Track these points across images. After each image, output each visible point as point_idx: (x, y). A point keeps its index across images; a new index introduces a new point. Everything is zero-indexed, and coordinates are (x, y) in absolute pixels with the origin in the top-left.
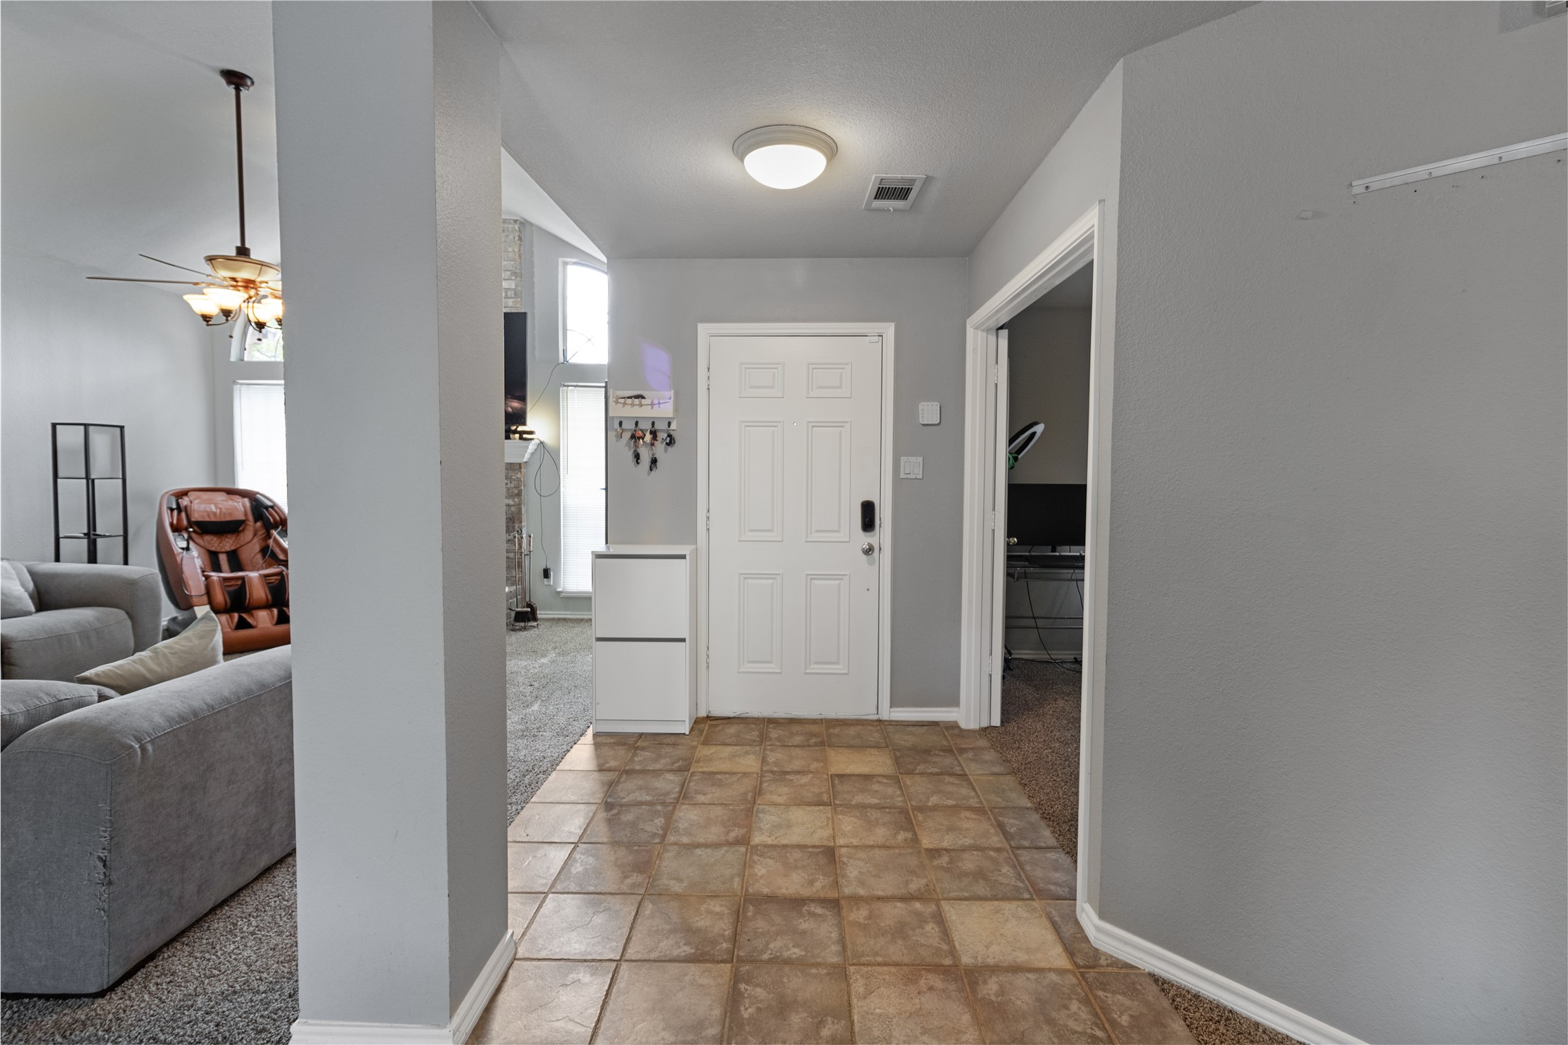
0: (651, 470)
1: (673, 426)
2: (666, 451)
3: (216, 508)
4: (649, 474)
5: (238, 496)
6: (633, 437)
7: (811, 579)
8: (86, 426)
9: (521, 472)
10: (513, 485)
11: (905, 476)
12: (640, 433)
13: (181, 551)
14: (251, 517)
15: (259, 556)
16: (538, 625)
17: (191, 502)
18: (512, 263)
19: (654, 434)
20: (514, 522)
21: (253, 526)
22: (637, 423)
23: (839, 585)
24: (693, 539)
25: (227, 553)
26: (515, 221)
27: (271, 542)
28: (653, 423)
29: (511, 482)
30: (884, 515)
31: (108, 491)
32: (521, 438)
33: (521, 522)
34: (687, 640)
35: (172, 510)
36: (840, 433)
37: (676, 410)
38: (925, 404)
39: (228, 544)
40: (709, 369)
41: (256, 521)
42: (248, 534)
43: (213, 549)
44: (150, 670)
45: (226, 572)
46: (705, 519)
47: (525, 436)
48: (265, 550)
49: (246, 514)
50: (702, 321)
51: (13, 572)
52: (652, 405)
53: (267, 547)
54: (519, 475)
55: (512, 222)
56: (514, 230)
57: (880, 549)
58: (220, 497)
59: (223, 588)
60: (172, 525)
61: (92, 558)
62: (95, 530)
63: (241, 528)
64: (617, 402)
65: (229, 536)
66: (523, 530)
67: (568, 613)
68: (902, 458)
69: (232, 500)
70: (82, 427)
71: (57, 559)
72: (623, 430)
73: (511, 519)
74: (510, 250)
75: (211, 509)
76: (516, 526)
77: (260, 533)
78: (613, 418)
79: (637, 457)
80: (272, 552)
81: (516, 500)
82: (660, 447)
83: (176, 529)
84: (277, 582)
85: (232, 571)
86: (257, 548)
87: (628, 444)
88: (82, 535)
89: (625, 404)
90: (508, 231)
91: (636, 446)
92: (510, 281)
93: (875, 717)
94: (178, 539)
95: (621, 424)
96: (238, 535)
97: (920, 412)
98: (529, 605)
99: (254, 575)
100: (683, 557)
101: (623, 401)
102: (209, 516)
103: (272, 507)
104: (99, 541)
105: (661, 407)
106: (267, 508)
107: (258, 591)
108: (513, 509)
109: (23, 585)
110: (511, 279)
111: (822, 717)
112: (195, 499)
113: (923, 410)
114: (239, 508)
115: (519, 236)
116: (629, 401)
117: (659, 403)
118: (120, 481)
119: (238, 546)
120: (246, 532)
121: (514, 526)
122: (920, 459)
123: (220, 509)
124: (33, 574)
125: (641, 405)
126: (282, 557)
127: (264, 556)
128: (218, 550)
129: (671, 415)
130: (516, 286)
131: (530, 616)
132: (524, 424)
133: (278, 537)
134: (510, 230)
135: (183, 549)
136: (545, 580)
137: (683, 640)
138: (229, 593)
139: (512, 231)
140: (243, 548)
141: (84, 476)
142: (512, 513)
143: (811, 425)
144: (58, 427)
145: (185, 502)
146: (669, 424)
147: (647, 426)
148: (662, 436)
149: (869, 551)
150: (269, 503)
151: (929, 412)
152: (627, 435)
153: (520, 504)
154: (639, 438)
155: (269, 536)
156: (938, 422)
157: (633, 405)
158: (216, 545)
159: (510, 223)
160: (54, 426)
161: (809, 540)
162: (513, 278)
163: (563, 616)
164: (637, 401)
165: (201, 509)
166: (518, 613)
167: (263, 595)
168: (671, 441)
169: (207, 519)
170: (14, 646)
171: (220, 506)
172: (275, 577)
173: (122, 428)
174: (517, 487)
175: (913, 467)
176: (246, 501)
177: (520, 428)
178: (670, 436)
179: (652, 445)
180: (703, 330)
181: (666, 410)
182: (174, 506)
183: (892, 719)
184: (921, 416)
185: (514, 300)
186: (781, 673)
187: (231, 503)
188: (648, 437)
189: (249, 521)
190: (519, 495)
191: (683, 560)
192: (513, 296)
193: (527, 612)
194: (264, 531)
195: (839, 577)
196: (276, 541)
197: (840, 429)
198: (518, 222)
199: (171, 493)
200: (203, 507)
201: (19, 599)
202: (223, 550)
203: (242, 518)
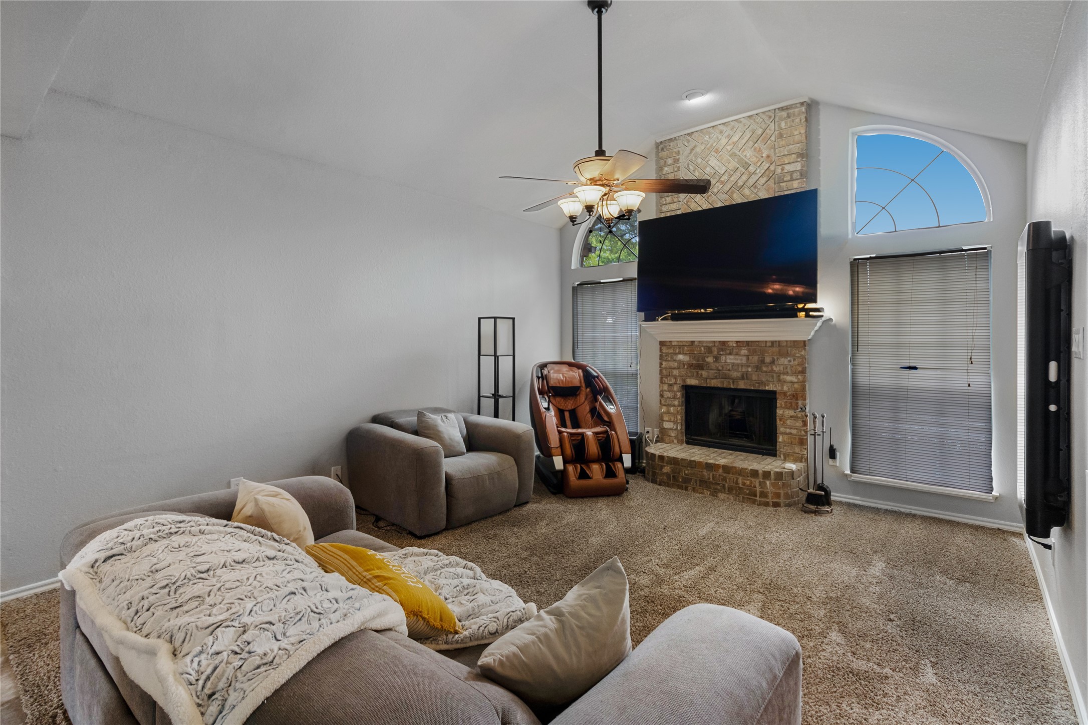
3: (563, 376)
5: (575, 368)
8: (495, 318)
9: (805, 349)
10: (796, 363)
13: (544, 410)
14: (583, 385)
15: (589, 415)
16: (832, 510)
17: (549, 372)
18: (798, 145)
20: (797, 399)
21: (585, 391)
25: (569, 411)
26: (802, 104)
27: (597, 405)
29: (794, 360)
32: (807, 316)
33: (805, 399)
35: (539, 378)
39: (569, 404)
41: (586, 388)
42: (582, 397)
43: (561, 408)
44: (557, 657)
45: (569, 428)
47: (811, 313)
48: (593, 411)
49: (580, 382)
51: (457, 422)
53: (595, 408)
54: (803, 353)
55: (798, 105)
56: (800, 113)
58: (565, 368)
59: (571, 441)
60: (539, 389)
61: (496, 415)
62: (498, 392)
63: (578, 393)
65: (571, 398)
66: (807, 407)
67: (858, 498)
69: (572, 371)
70: (493, 319)
71: (479, 413)
73: (794, 396)
74: (796, 133)
75: (560, 377)
76: (800, 403)
77: (589, 397)
80: (599, 413)
81: (800, 377)
83: (541, 393)
84: (604, 439)
85: (573, 428)
86: (588, 408)
88: (491, 395)
90: (794, 115)
92: (796, 164)
94: (542, 401)
96: (576, 398)
98: (821, 487)
99: (589, 433)
102: (559, 383)
103: (597, 377)
104: (500, 400)
106: (594, 377)
107: (593, 448)
108: (796, 386)
109: (461, 432)
112: (551, 370)
114: (577, 377)
115: (806, 117)
118: (512, 357)
119: (576, 406)
120: (581, 396)
121: (797, 403)
123: (566, 377)
124: (466, 422)
126: (606, 419)
127: (592, 417)
128: (564, 408)
130: (802, 167)
131: (824, 500)
132: (814, 301)
133: (602, 401)
134: (796, 113)
135: (545, 408)
136: (830, 460)
138: (573, 445)
140: (578, 408)
141: (493, 354)
142: (796, 390)
144: (481, 320)
145: (545, 372)
150: (596, 375)
153: (804, 381)
155: (596, 400)
158: (563, 404)
159: (796, 107)
160: (479, 319)
162: (799, 160)
163: (851, 501)
165: (555, 377)
166: (810, 495)
167: (596, 451)
169: (558, 385)
170: (454, 482)
171: (565, 375)
172: (601, 435)
173: (513, 319)
174: (802, 364)
176: (580, 371)
177: (810, 306)
182: (540, 376)
185: (799, 181)
187: (571, 373)
189: (582, 387)
190: (803, 372)
192: (798, 177)
193: (821, 496)
194: (592, 395)
196: (601, 404)
198: (805, 104)
199: (537, 365)
200: (555, 375)
201: (458, 443)
202: (567, 409)
203: (578, 385)
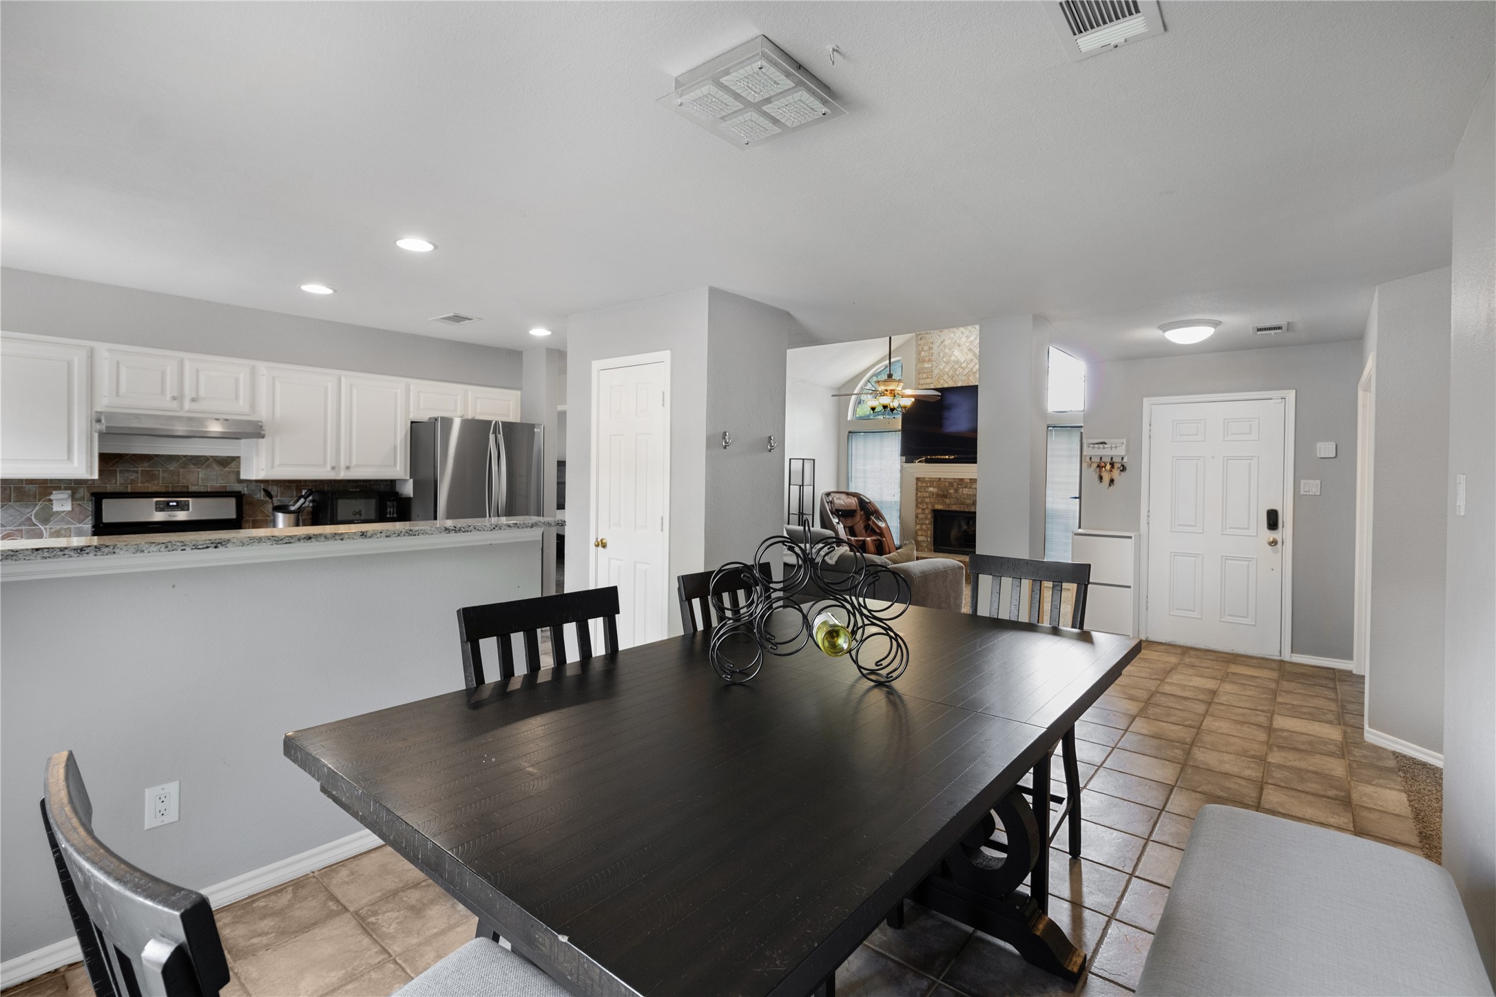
0: (1110, 485)
1: (1125, 460)
2: (1120, 475)
3: (844, 501)
4: (1108, 488)
5: (851, 496)
6: (1098, 466)
7: (1226, 559)
8: (803, 459)
11: (1305, 493)
12: (1103, 464)
14: (859, 509)
15: (864, 530)
17: (833, 499)
19: (1112, 465)
21: (860, 514)
22: (1101, 458)
23: (1248, 565)
24: (1137, 528)
25: (849, 527)
27: (871, 523)
28: (1112, 458)
30: (1286, 518)
31: (808, 490)
34: (1132, 587)
35: (827, 502)
36: (1250, 464)
37: (1127, 450)
38: (1322, 443)
39: (851, 521)
40: (1150, 425)
41: (861, 511)
42: (858, 518)
43: (848, 524)
46: (1146, 517)
48: (867, 527)
49: (856, 506)
50: (1146, 396)
52: (1111, 448)
53: (869, 525)
57: (1283, 542)
58: (844, 496)
60: (829, 510)
62: (802, 511)
63: (856, 513)
64: (1088, 447)
65: (852, 517)
68: (1302, 481)
70: (801, 460)
71: (789, 524)
72: (1092, 462)
75: (842, 502)
77: (865, 517)
78: (1086, 456)
79: (1101, 478)
80: (872, 528)
82: (1116, 473)
83: (832, 513)
86: (862, 526)
87: (1095, 471)
88: (797, 513)
89: (1094, 447)
91: (1100, 471)
93: (1279, 658)
94: (834, 518)
95: (1091, 459)
96: (855, 517)
97: (1318, 449)
99: (868, 538)
100: (1130, 537)
101: (1092, 446)
102: (842, 506)
103: (870, 503)
104: (804, 516)
105: (1118, 450)
106: (867, 503)
111: (1233, 652)
112: (834, 497)
113: (1320, 448)
114: (853, 502)
116: (1097, 446)
117: (1116, 447)
118: (812, 487)
119: (854, 524)
120: (857, 516)
122: (1318, 482)
123: (846, 502)
125: (1104, 448)
126: (879, 531)
127: (869, 529)
129: (1124, 454)
133: (875, 519)
135: (837, 523)
137: (1129, 587)
140: (856, 525)
141: (800, 484)
143: (1226, 458)
144: (792, 460)
145: (831, 498)
146: (1123, 459)
147: (1108, 460)
148: (1116, 466)
149: (1274, 543)
150: (868, 501)
151: (1326, 449)
152: (1095, 465)
154: (1102, 467)
155: (869, 519)
156: (1334, 455)
157: (1099, 448)
158: (847, 521)
160: (790, 459)
161: (1224, 533)
164: (1101, 446)
167: (873, 549)
168: (1123, 469)
172: (877, 539)
173: (814, 460)
175: (1311, 487)
176: (855, 498)
178: (1123, 466)
179: (1111, 471)
180: (1147, 401)
181: (1121, 451)
182: (827, 500)
183: (1292, 661)
184: (1318, 452)
186: (1201, 619)
187: (849, 499)
188: (1108, 467)
191: (1130, 540)
194: (867, 516)
195: (1249, 559)
196: (874, 522)
197: (1250, 461)
199: (825, 493)
200: (838, 501)
203: (855, 508)
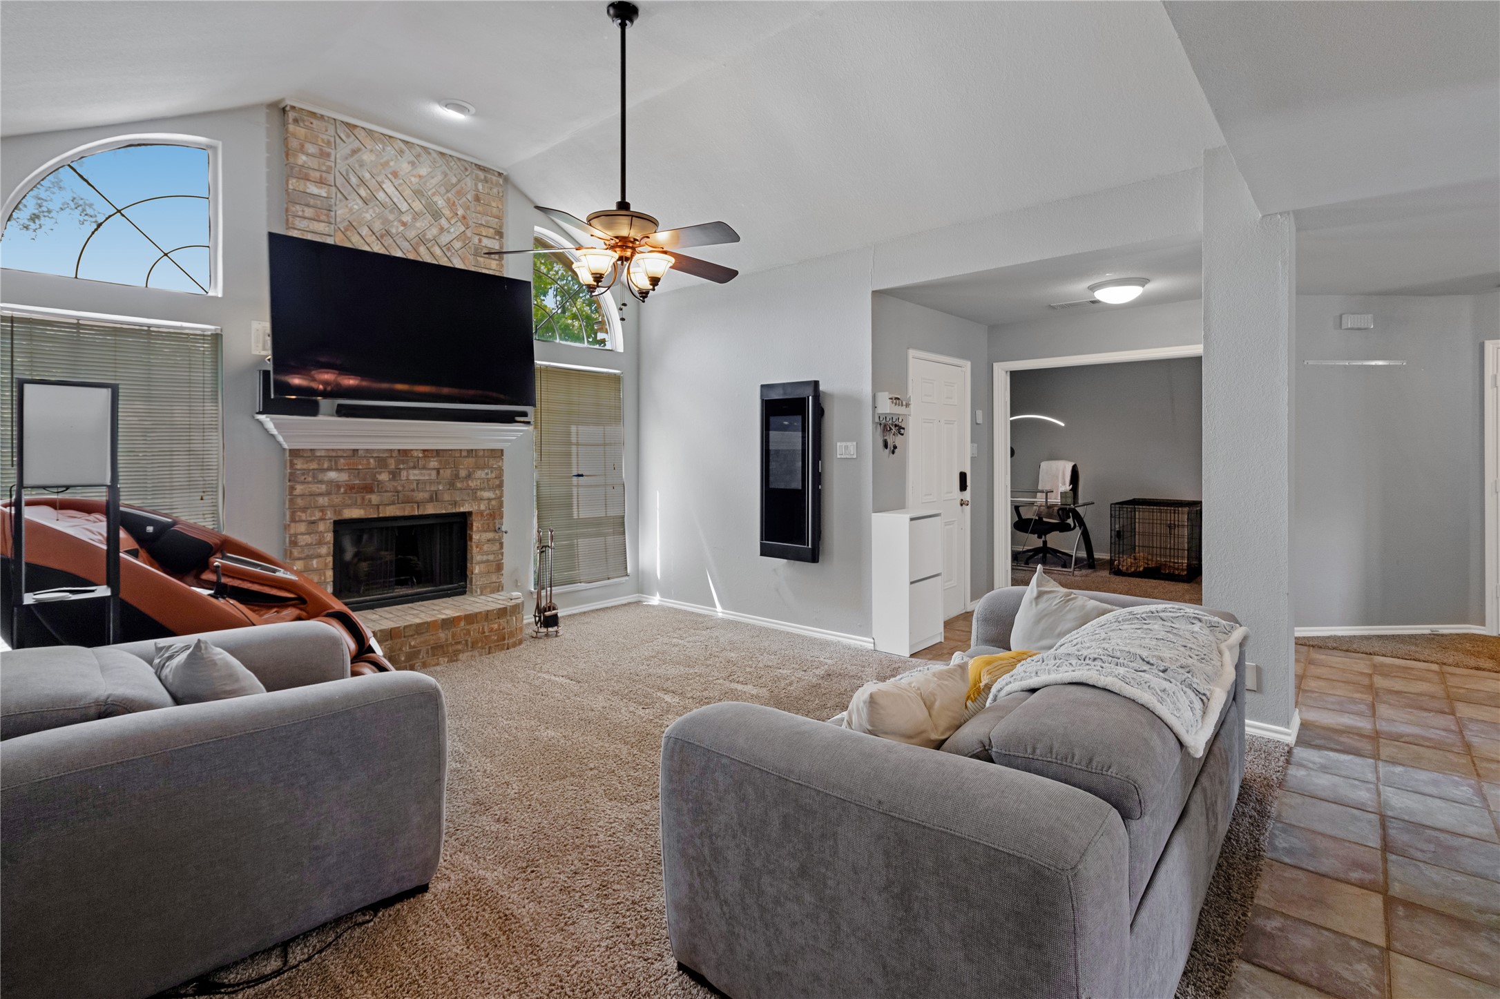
0: (892, 453)
6: (885, 429)
9: (502, 459)
10: (494, 475)
16: (563, 628)
18: (497, 220)
20: (494, 518)
29: (492, 472)
30: (969, 480)
33: (502, 517)
50: (910, 347)
54: (500, 463)
57: (968, 503)
66: (503, 526)
73: (491, 515)
74: (494, 204)
76: (497, 521)
79: (885, 443)
81: (497, 492)
91: (885, 435)
92: (494, 241)
108: (493, 503)
110: (494, 239)
115: (503, 192)
116: (893, 402)
117: (906, 405)
121: (495, 523)
122: (977, 445)
134: (493, 182)
137: (940, 574)
139: (496, 184)
142: (493, 507)
148: (900, 428)
149: (962, 504)
153: (501, 496)
156: (982, 422)
159: (494, 174)
162: (497, 238)
164: (896, 402)
168: (903, 432)
174: (498, 477)
175: (974, 450)
178: (903, 428)
179: (896, 434)
180: (910, 353)
184: (977, 418)
190: (500, 485)
